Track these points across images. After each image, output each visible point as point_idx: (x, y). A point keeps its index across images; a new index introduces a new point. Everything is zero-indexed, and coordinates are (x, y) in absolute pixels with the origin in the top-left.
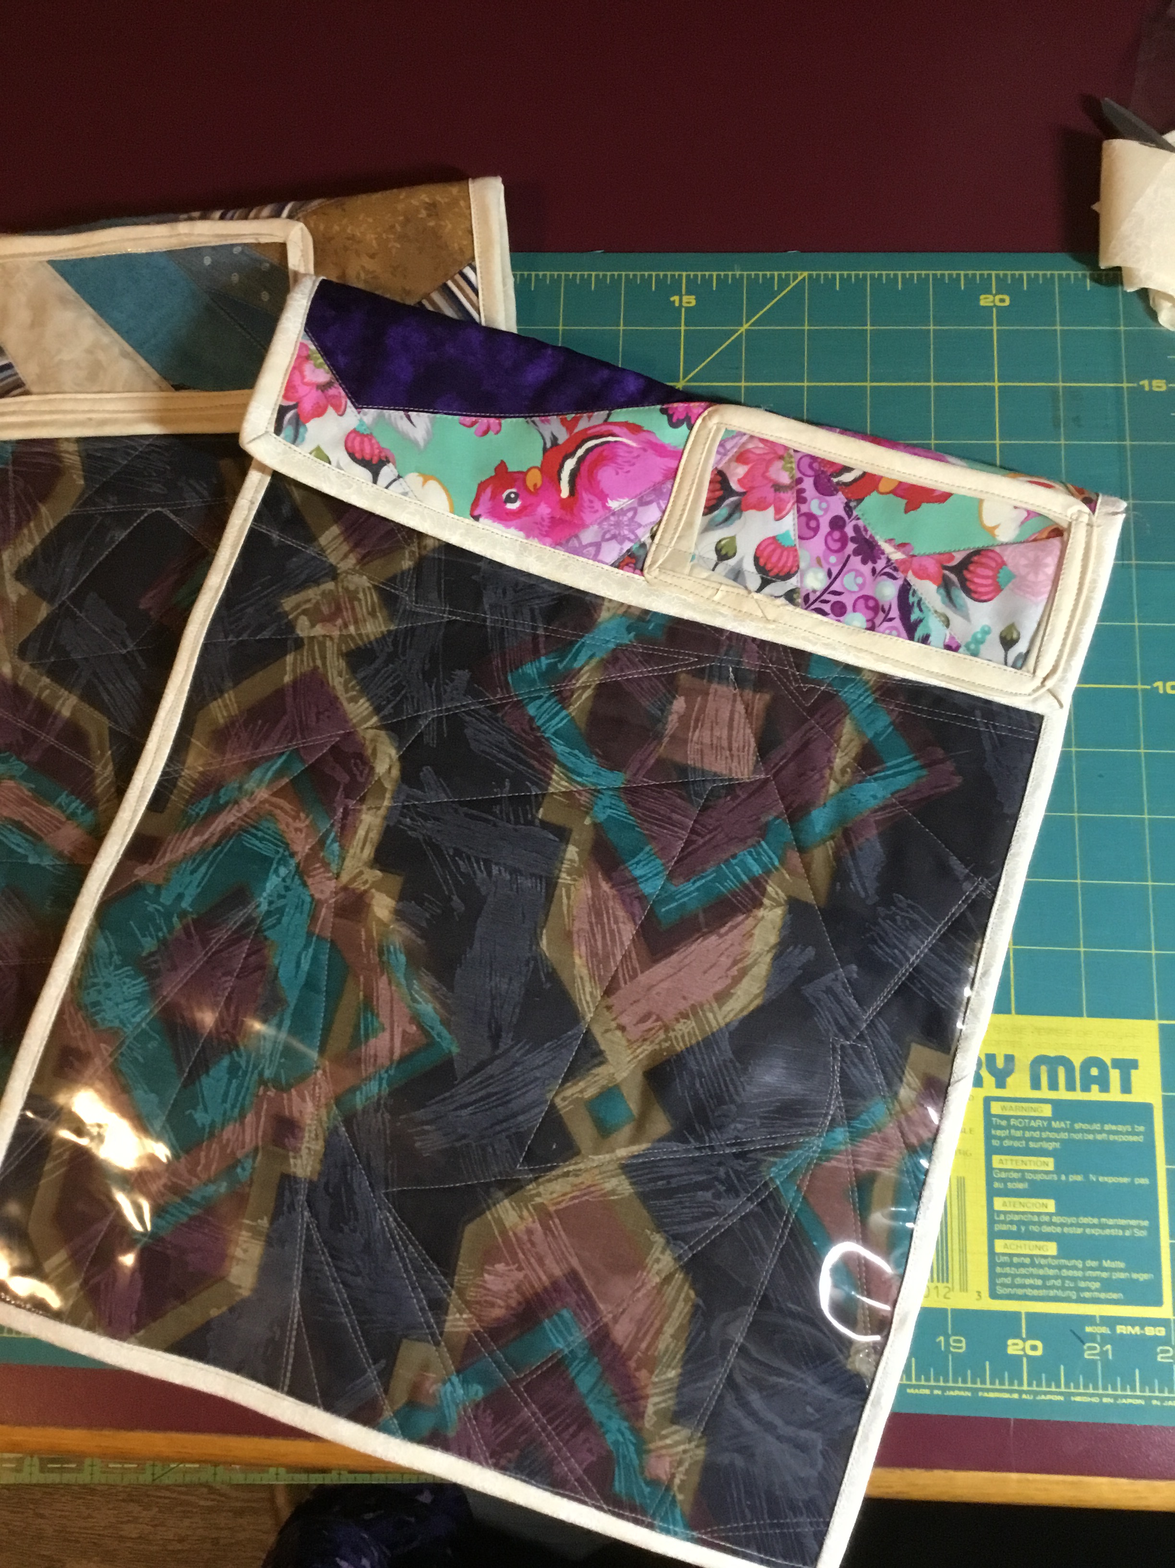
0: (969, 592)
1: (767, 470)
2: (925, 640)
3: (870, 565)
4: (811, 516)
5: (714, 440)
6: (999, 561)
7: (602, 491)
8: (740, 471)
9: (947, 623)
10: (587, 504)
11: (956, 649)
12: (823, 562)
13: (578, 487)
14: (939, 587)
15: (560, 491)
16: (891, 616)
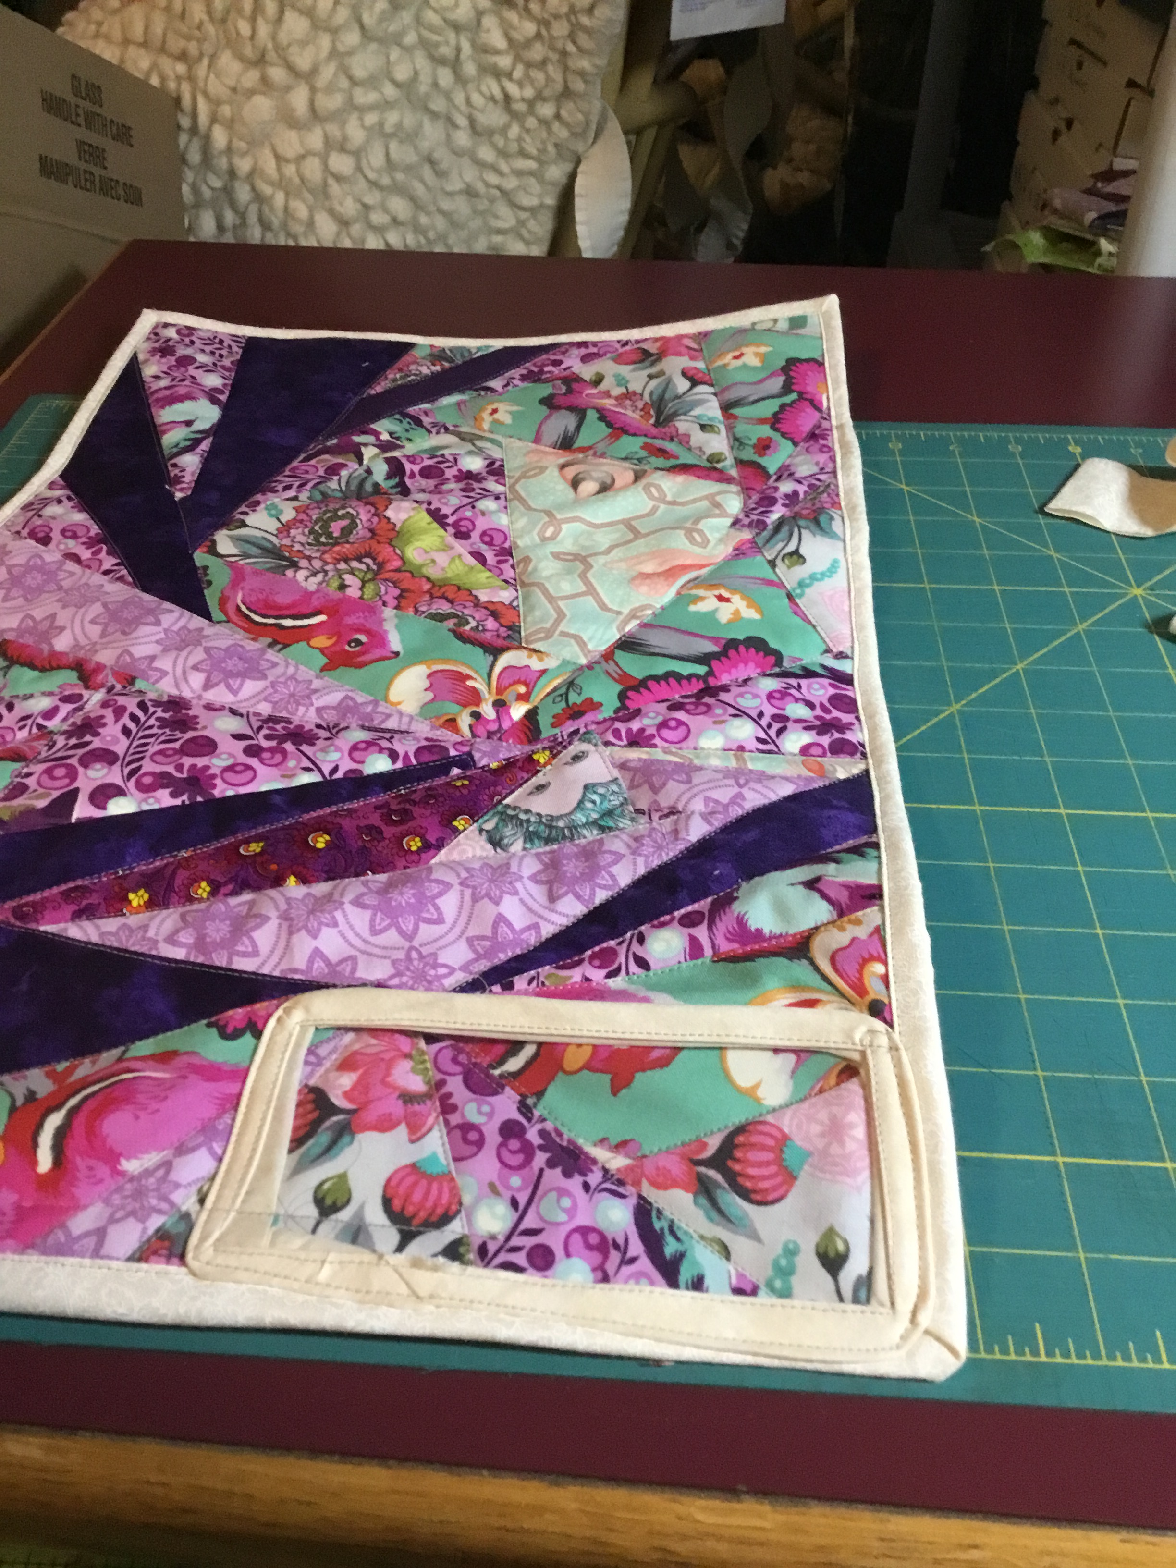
0: (746, 1194)
1: (388, 1073)
2: (698, 1284)
3: (578, 1180)
4: (467, 1127)
5: (298, 1045)
6: (779, 1135)
7: (111, 1150)
8: (347, 1080)
9: (726, 1252)
10: (82, 1173)
11: (754, 1292)
12: (500, 1188)
13: (69, 1153)
14: (695, 1195)
15: (34, 1162)
16: (631, 1253)
